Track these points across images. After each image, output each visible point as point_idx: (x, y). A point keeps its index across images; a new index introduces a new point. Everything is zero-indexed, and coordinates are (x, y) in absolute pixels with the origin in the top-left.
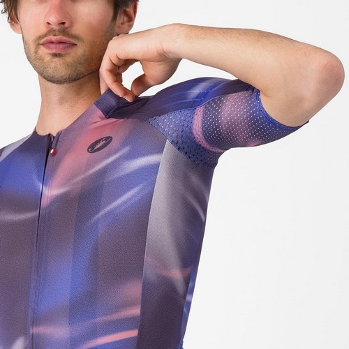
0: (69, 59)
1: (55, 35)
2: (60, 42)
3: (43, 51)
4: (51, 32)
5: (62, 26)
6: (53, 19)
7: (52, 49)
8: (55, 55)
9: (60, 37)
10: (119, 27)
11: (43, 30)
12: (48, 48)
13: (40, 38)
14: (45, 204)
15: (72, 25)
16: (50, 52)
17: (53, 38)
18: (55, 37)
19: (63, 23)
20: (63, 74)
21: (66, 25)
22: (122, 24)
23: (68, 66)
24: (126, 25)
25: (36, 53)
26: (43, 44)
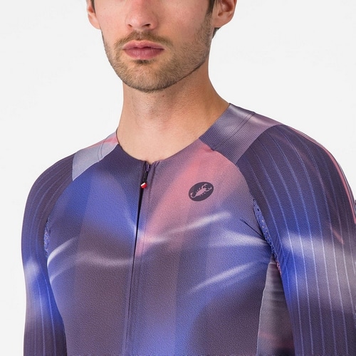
0: (156, 67)
1: (138, 39)
2: (146, 48)
3: (126, 58)
4: (133, 35)
5: (147, 28)
6: (136, 21)
7: (136, 56)
8: (140, 62)
9: (144, 42)
10: (216, 19)
11: (125, 32)
12: (132, 55)
13: (122, 41)
14: (140, 252)
15: (158, 25)
16: (134, 59)
17: (137, 43)
18: (139, 42)
19: (148, 25)
20: (151, 84)
21: (152, 27)
22: (220, 14)
23: (156, 75)
24: (225, 15)
25: (117, 58)
26: (125, 50)
